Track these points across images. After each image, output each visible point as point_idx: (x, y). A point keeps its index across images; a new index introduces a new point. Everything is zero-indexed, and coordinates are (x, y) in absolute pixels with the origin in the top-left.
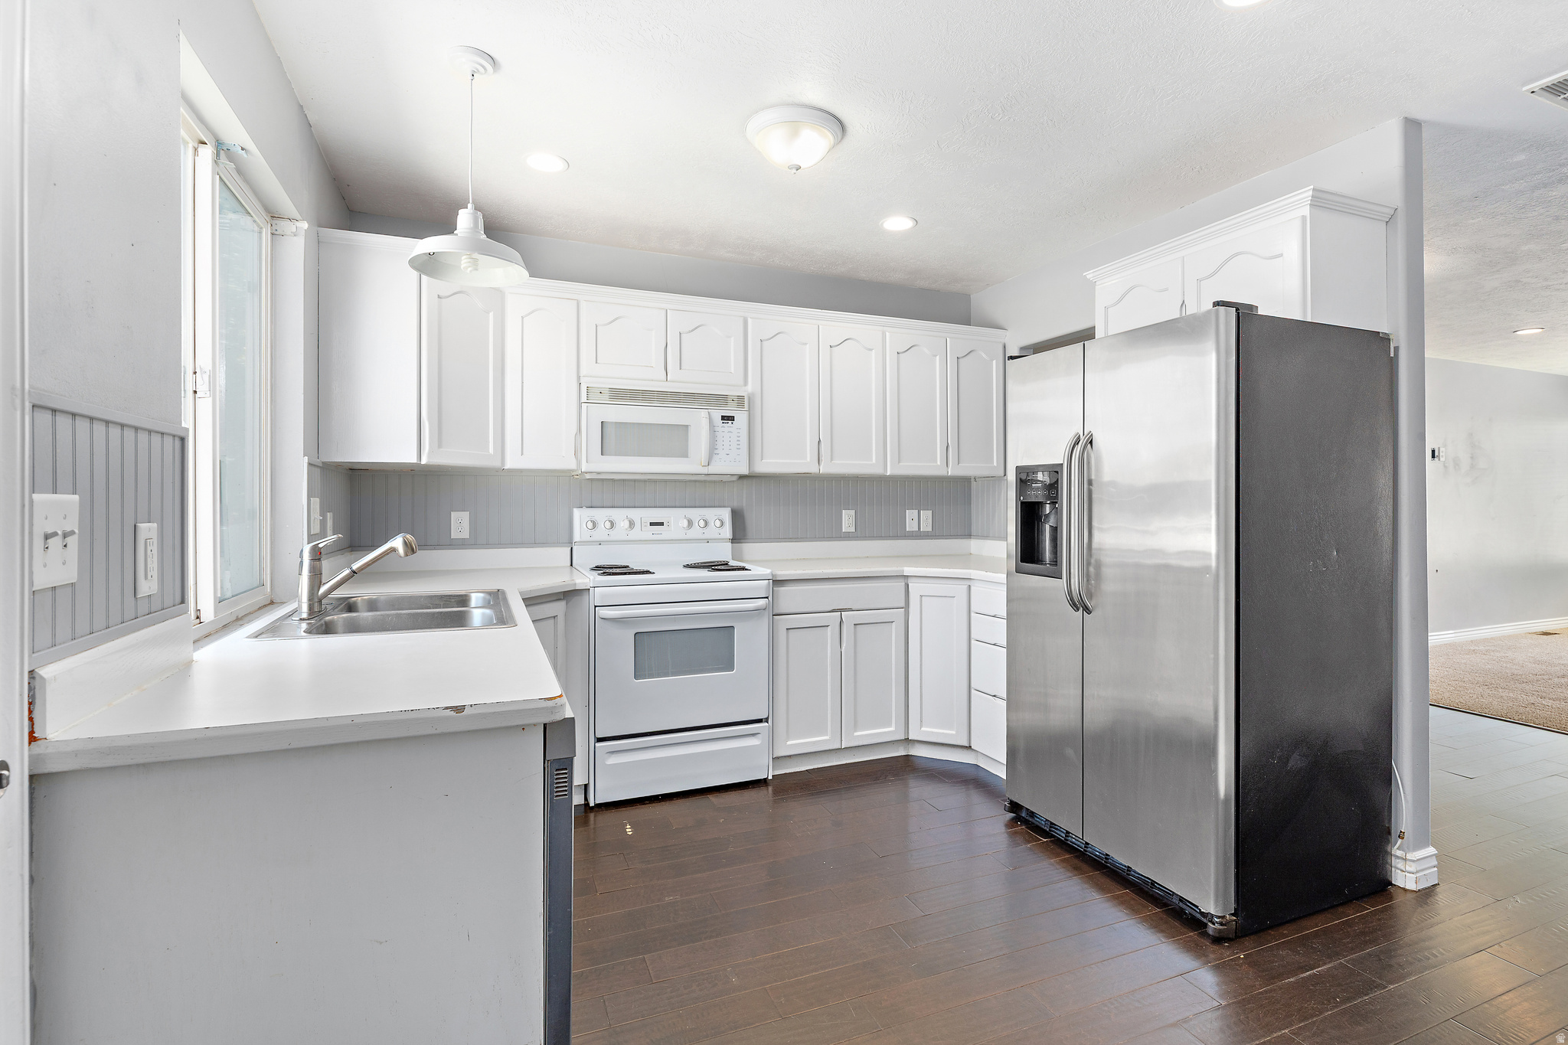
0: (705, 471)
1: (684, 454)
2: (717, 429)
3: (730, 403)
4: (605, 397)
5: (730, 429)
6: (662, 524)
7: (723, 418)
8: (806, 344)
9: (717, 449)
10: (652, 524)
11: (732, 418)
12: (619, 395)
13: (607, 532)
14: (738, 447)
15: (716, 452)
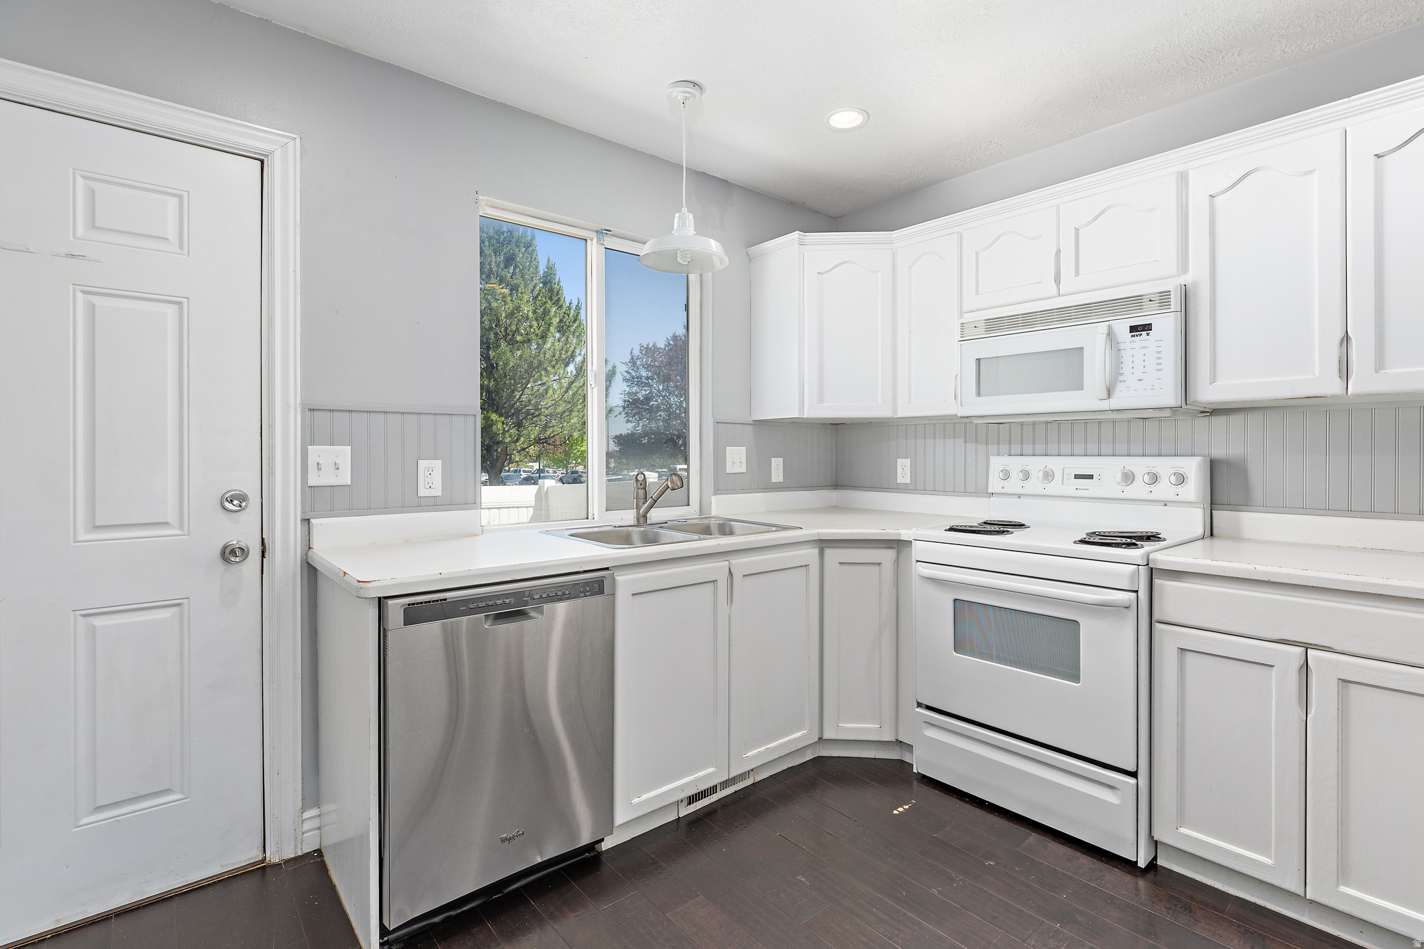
0: (1105, 405)
1: (1077, 384)
2: (1122, 346)
3: (1147, 305)
4: (981, 331)
5: (1144, 343)
6: (1091, 477)
7: (1133, 329)
8: (1312, 172)
9: (1122, 374)
10: (1077, 477)
11: (1147, 328)
12: (994, 325)
13: (1022, 483)
14: (1159, 367)
15: (1121, 378)
